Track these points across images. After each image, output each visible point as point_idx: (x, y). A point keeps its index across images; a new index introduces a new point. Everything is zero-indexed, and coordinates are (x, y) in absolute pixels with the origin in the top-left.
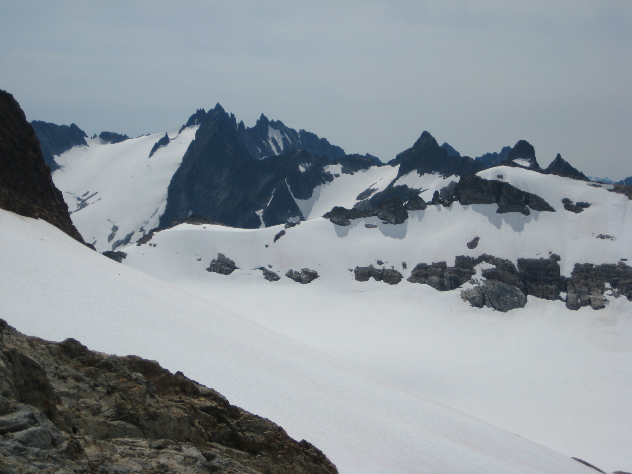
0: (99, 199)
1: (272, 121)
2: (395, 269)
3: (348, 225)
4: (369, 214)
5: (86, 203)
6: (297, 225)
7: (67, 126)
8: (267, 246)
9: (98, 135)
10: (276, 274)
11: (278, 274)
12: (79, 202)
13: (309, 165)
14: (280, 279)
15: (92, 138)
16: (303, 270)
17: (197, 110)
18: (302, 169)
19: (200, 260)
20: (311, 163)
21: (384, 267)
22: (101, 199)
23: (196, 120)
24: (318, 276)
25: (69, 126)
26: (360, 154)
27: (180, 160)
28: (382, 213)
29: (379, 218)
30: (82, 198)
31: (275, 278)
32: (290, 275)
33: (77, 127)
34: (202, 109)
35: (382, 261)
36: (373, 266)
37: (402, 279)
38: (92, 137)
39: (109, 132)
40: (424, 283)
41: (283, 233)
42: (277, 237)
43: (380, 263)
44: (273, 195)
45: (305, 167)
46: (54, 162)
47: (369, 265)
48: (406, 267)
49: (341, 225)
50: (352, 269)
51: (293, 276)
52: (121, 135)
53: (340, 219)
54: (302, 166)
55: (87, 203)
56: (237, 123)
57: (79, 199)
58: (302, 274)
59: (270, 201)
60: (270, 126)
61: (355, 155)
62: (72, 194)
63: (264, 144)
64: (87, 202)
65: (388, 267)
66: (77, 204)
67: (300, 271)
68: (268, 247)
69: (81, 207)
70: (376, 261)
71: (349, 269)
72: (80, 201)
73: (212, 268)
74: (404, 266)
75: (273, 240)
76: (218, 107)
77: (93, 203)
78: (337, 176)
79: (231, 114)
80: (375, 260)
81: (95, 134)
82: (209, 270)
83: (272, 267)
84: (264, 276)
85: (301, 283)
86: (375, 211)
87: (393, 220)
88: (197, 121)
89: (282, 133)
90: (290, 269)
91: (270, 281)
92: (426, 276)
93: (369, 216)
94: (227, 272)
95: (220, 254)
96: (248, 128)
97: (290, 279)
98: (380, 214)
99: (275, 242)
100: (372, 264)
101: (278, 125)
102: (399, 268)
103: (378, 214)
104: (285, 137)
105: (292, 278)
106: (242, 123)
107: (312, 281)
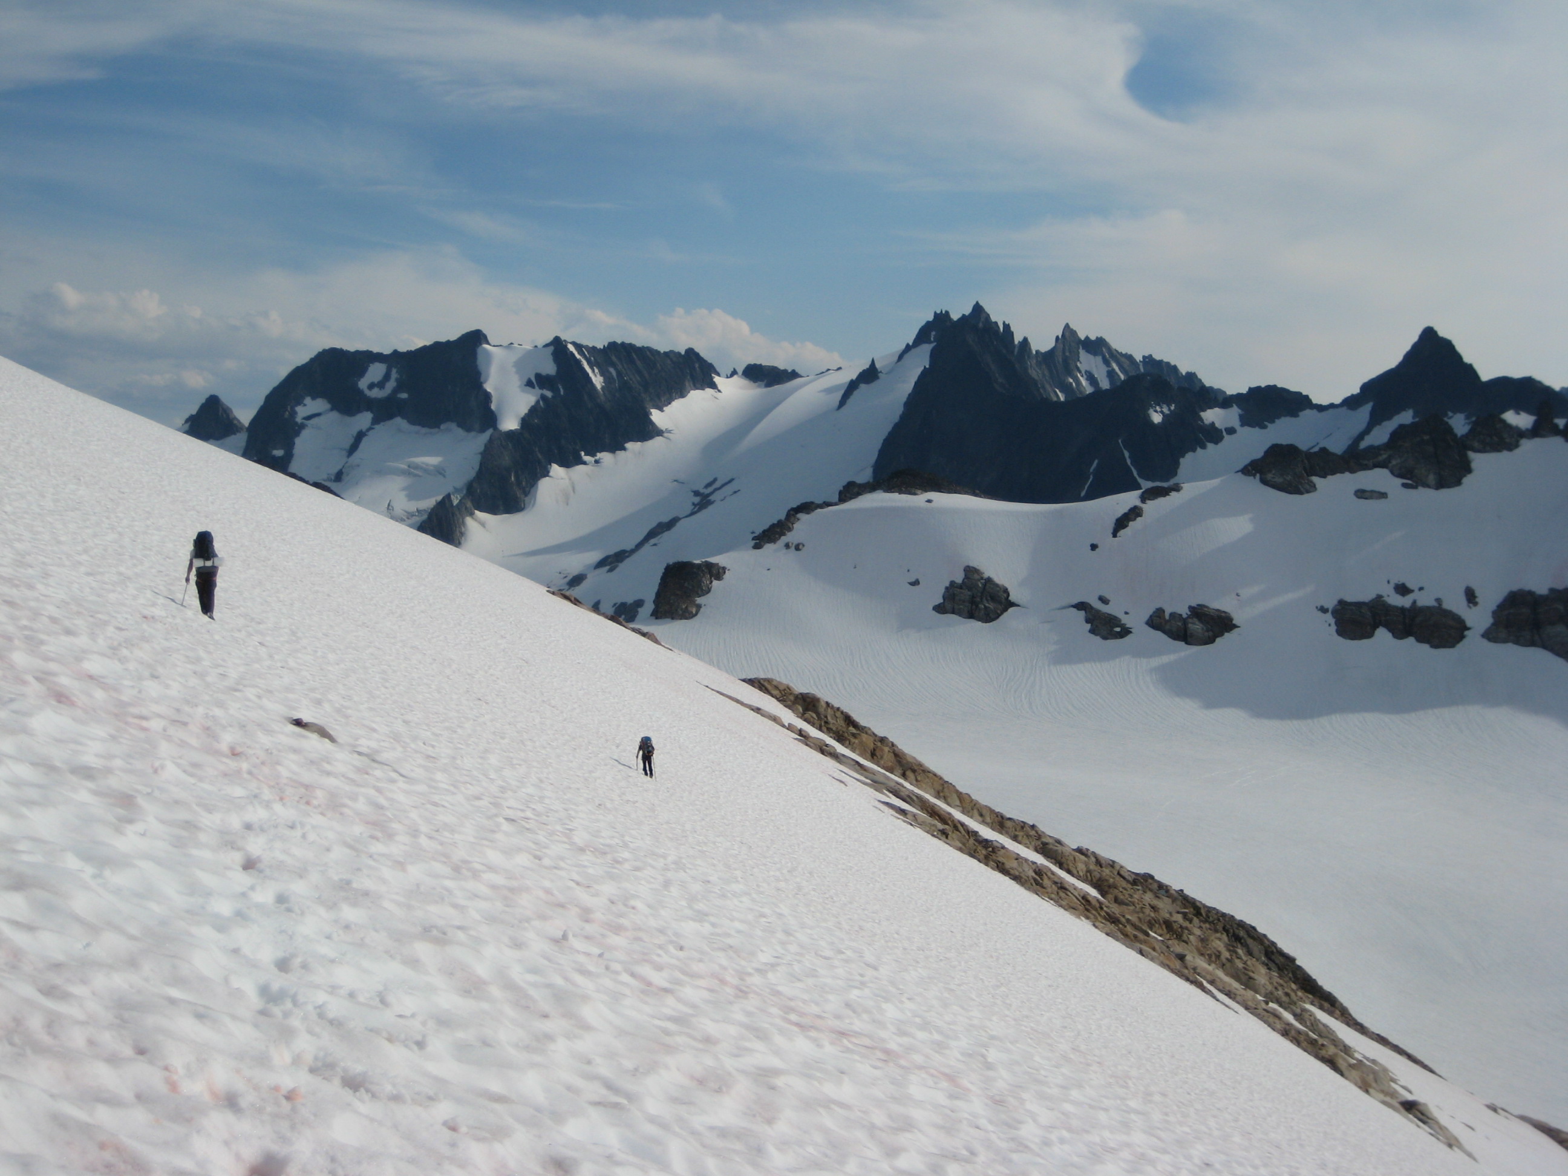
0: (735, 492)
1: (1087, 338)
2: (1447, 605)
3: (1308, 492)
4: (1366, 462)
5: (710, 500)
6: (1173, 494)
7: (679, 353)
8: (1094, 547)
9: (740, 371)
10: (1120, 620)
11: (1126, 620)
12: (697, 500)
13: (1169, 409)
14: (1131, 632)
15: (727, 376)
16: (1190, 608)
17: (935, 313)
18: (1157, 418)
19: (916, 583)
20: (1173, 405)
21: (1414, 602)
22: (739, 490)
23: (933, 333)
24: (1235, 626)
25: (683, 353)
26: (1279, 386)
27: (899, 410)
28: (1399, 461)
29: (1392, 473)
30: (702, 491)
31: (1118, 629)
32: (1157, 621)
33: (697, 355)
34: (944, 312)
35: (1409, 585)
36: (1386, 599)
37: (1466, 633)
38: (729, 376)
39: (761, 365)
40: (1532, 644)
41: (1134, 513)
42: (1121, 523)
43: (1402, 590)
44: (1092, 473)
45: (1162, 412)
46: (651, 423)
47: (1374, 596)
48: (1477, 600)
49: (1290, 493)
50: (1326, 607)
51: (1167, 627)
52: (785, 371)
53: (1289, 478)
54: (1156, 411)
55: (712, 500)
56: (1016, 342)
57: (696, 493)
58: (1190, 620)
59: (1086, 487)
60: (1083, 349)
61: (1268, 387)
62: (683, 483)
63: (1071, 384)
64: (712, 498)
65: (1425, 600)
66: (693, 504)
67: (1184, 611)
68: (1097, 550)
69: (699, 508)
70: (1392, 585)
71: (1317, 607)
72: (698, 497)
73: (949, 606)
74: (1471, 597)
75: (1111, 530)
76: (978, 309)
77: (722, 500)
78: (1231, 431)
79: (1004, 323)
80: (1388, 582)
81: (734, 369)
82: (940, 609)
83: (1109, 601)
84: (1089, 626)
85: (1187, 643)
86: (1381, 455)
87: (1431, 478)
88: (934, 335)
89: (1106, 362)
90: (1158, 606)
91: (1105, 638)
92: (1536, 625)
93: (1364, 469)
94: (989, 617)
95: (968, 567)
96: (1037, 352)
97: (1159, 633)
98: (1394, 462)
99: (1115, 535)
100: (1380, 593)
101: (1097, 346)
102: (1456, 604)
103: (1390, 462)
104: (1113, 370)
105: (1164, 632)
106: (1025, 342)
107: (1218, 640)
